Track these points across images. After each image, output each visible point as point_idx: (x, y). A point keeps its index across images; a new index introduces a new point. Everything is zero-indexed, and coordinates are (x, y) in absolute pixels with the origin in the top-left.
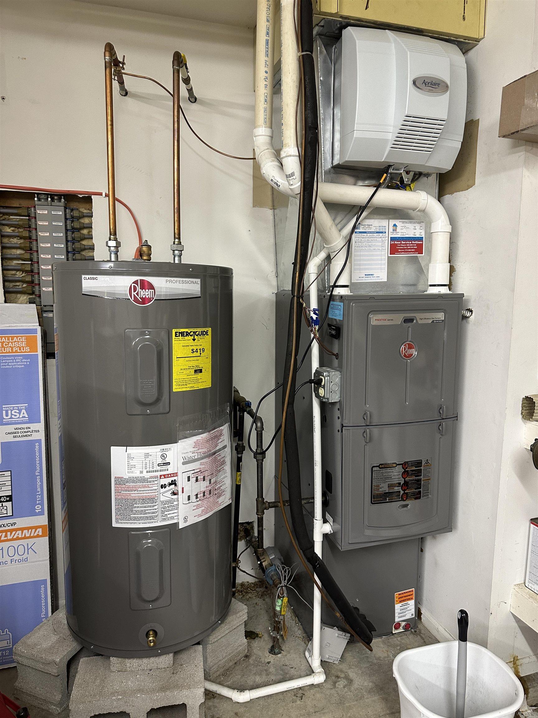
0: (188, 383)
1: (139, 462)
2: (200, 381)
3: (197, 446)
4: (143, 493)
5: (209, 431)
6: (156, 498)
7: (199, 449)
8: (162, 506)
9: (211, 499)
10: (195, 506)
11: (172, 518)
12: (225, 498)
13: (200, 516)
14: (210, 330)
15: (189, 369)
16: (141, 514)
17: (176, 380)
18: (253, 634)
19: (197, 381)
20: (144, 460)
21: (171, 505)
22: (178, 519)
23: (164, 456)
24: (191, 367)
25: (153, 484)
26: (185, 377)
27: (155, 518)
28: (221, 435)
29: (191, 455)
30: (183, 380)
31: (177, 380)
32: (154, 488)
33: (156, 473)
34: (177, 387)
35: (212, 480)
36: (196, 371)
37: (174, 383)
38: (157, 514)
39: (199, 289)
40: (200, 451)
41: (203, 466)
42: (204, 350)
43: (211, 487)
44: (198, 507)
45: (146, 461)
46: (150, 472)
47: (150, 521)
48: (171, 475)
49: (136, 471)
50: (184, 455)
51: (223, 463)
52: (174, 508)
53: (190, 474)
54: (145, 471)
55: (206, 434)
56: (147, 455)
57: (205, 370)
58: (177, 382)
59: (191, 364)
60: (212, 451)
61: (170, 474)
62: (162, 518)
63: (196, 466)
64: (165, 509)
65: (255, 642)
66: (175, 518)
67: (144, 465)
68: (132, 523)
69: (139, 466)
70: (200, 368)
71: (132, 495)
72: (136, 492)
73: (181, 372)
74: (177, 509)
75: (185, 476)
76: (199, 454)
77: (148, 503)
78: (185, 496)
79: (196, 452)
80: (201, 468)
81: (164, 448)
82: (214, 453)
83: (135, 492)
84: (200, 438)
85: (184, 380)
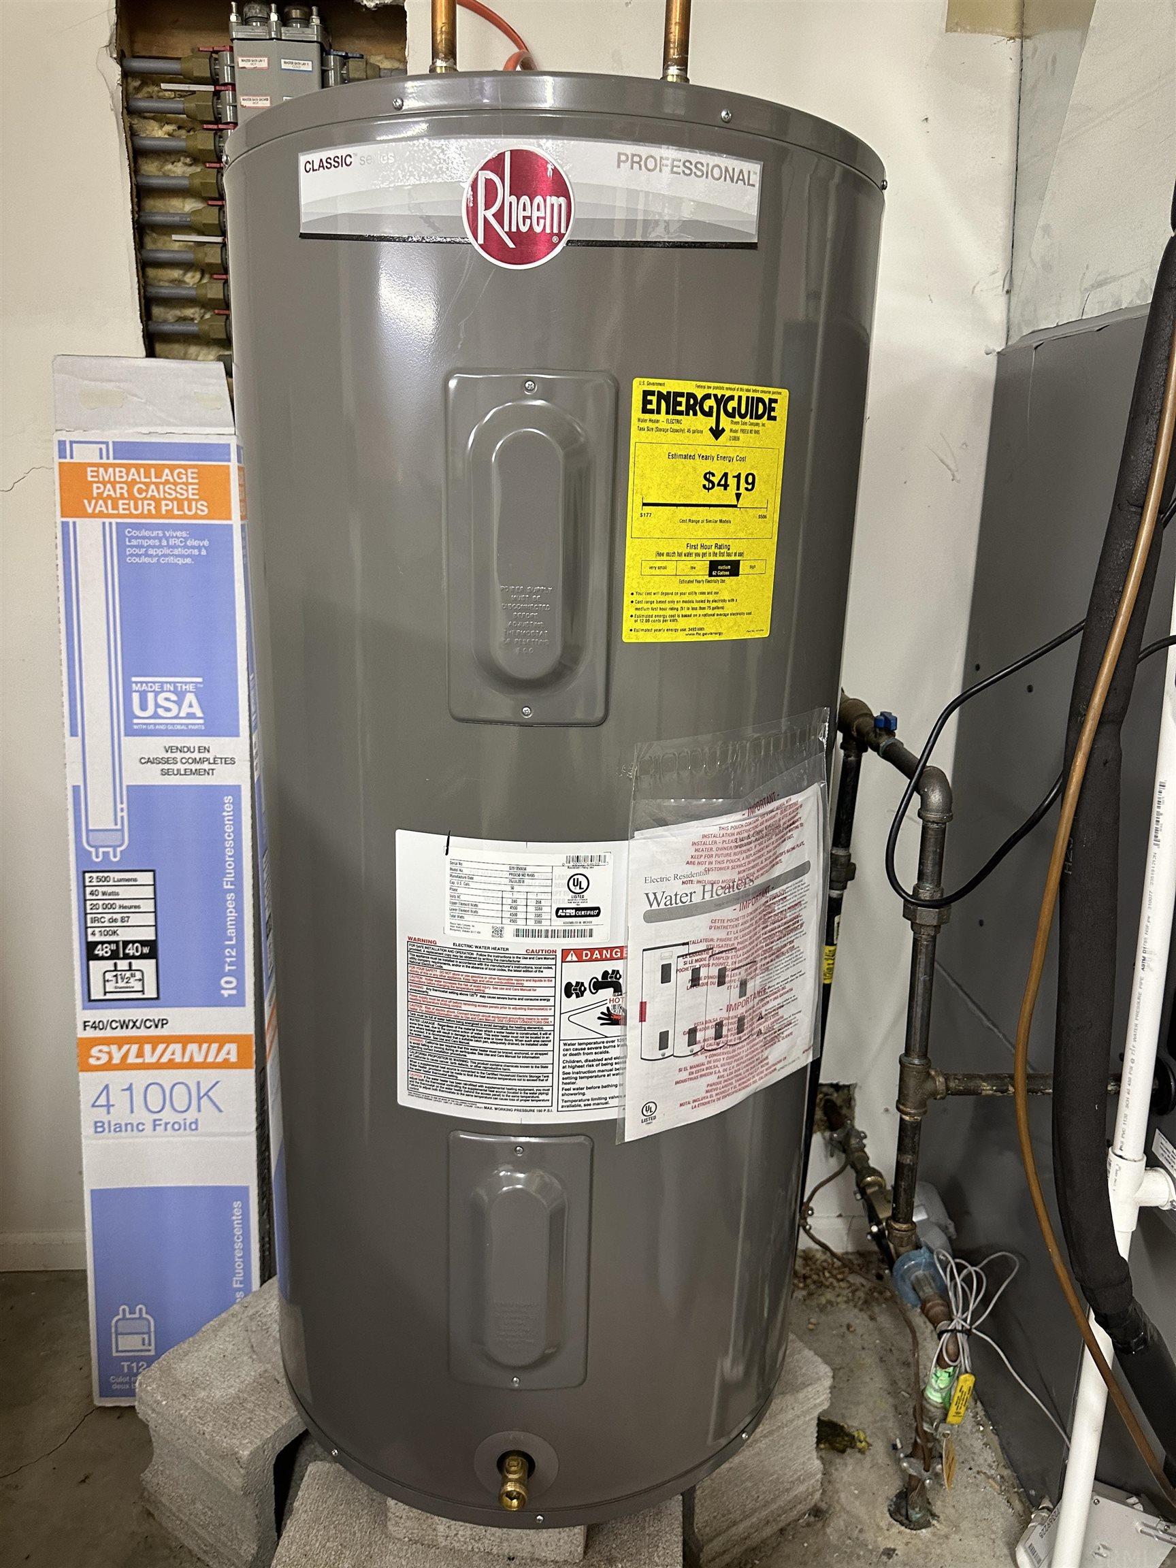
0: (680, 612)
1: (490, 894)
2: (729, 608)
3: (702, 859)
4: (504, 1006)
5: (752, 808)
6: (545, 1028)
7: (707, 871)
8: (568, 1058)
9: (744, 1050)
10: (686, 1069)
11: (603, 1102)
12: (793, 1047)
13: (698, 1103)
14: (783, 398)
15: (689, 554)
16: (493, 1075)
17: (634, 598)
18: (838, 1435)
19: (716, 608)
20: (509, 888)
21: (599, 1057)
22: (622, 1107)
23: (579, 884)
24: (695, 547)
25: (534, 979)
26: (674, 586)
27: (541, 1097)
28: (792, 824)
29: (677, 887)
30: (663, 598)
31: (640, 598)
32: (539, 992)
33: (550, 940)
34: (639, 625)
35: (750, 985)
36: (714, 567)
37: (628, 610)
38: (549, 1083)
39: (754, 211)
40: (711, 876)
41: (722, 934)
42: (753, 483)
43: (744, 1009)
44: (696, 1073)
45: (516, 896)
46: (526, 933)
47: (523, 1103)
48: (601, 954)
49: (478, 927)
50: (651, 888)
51: (794, 925)
52: (609, 1067)
53: (670, 957)
54: (509, 930)
55: (737, 816)
56: (519, 874)
57: (752, 567)
58: (639, 606)
59: (700, 534)
60: (757, 882)
61: (600, 950)
62: (566, 1098)
63: (696, 929)
64: (577, 1070)
65: (846, 1465)
66: (613, 1102)
67: (506, 908)
68: (464, 1102)
69: (490, 911)
70: (733, 558)
71: (464, 1007)
72: (477, 999)
73: (658, 564)
74: (620, 1073)
75: (655, 962)
76: (708, 887)
77: (518, 1041)
78: (651, 1031)
79: (699, 882)
80: (712, 940)
81: (582, 855)
82: (765, 890)
83: (475, 999)
84: (714, 830)
85: (668, 598)
